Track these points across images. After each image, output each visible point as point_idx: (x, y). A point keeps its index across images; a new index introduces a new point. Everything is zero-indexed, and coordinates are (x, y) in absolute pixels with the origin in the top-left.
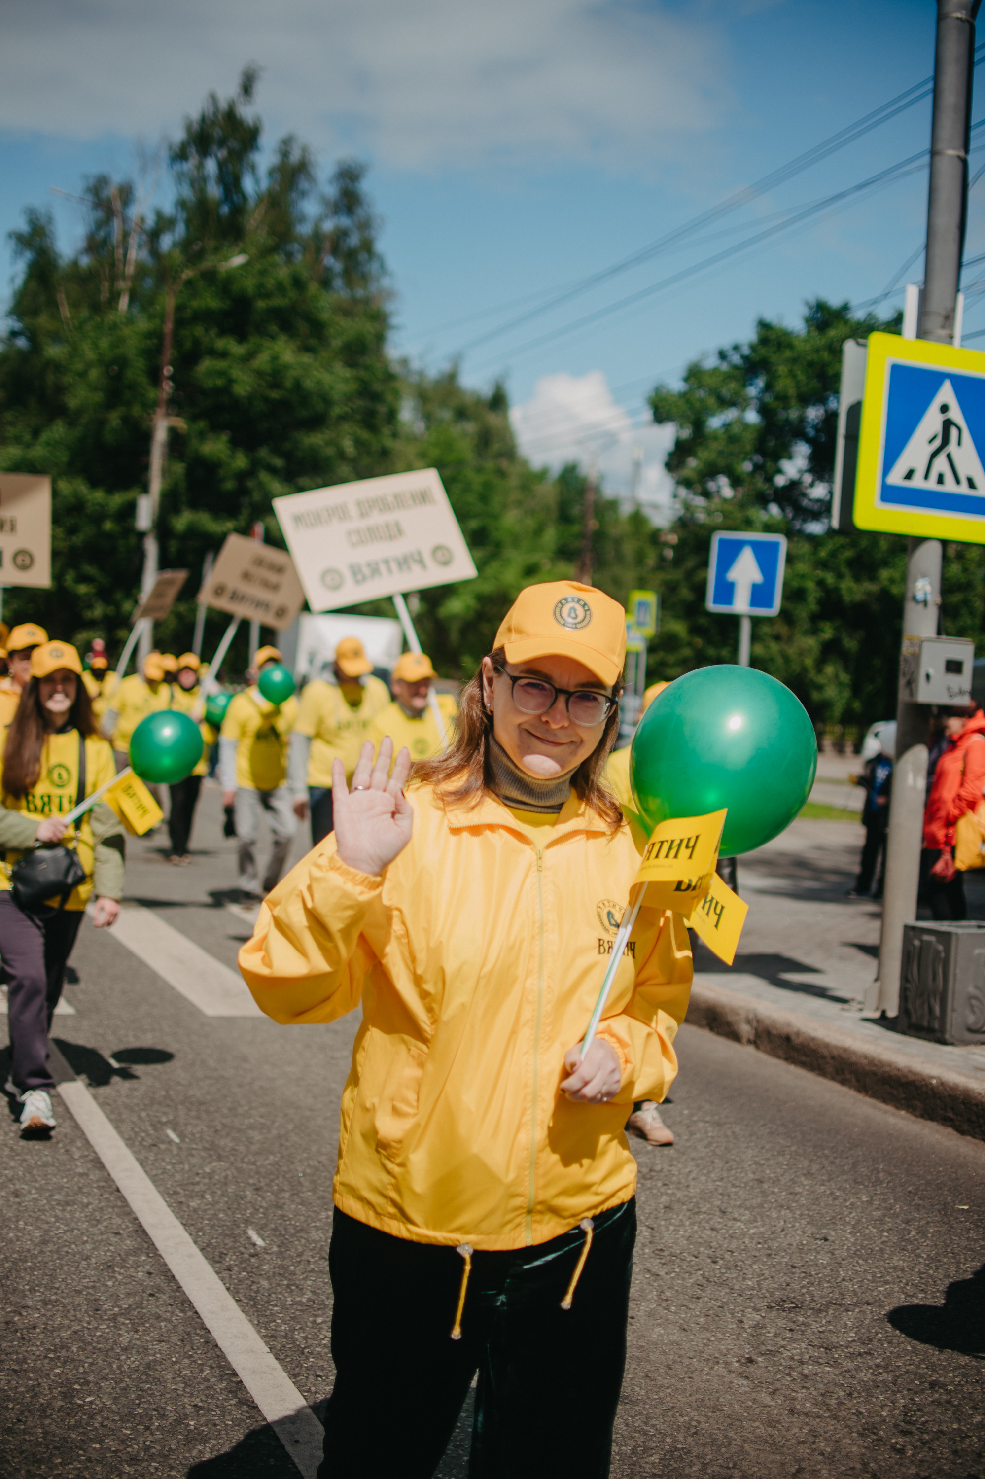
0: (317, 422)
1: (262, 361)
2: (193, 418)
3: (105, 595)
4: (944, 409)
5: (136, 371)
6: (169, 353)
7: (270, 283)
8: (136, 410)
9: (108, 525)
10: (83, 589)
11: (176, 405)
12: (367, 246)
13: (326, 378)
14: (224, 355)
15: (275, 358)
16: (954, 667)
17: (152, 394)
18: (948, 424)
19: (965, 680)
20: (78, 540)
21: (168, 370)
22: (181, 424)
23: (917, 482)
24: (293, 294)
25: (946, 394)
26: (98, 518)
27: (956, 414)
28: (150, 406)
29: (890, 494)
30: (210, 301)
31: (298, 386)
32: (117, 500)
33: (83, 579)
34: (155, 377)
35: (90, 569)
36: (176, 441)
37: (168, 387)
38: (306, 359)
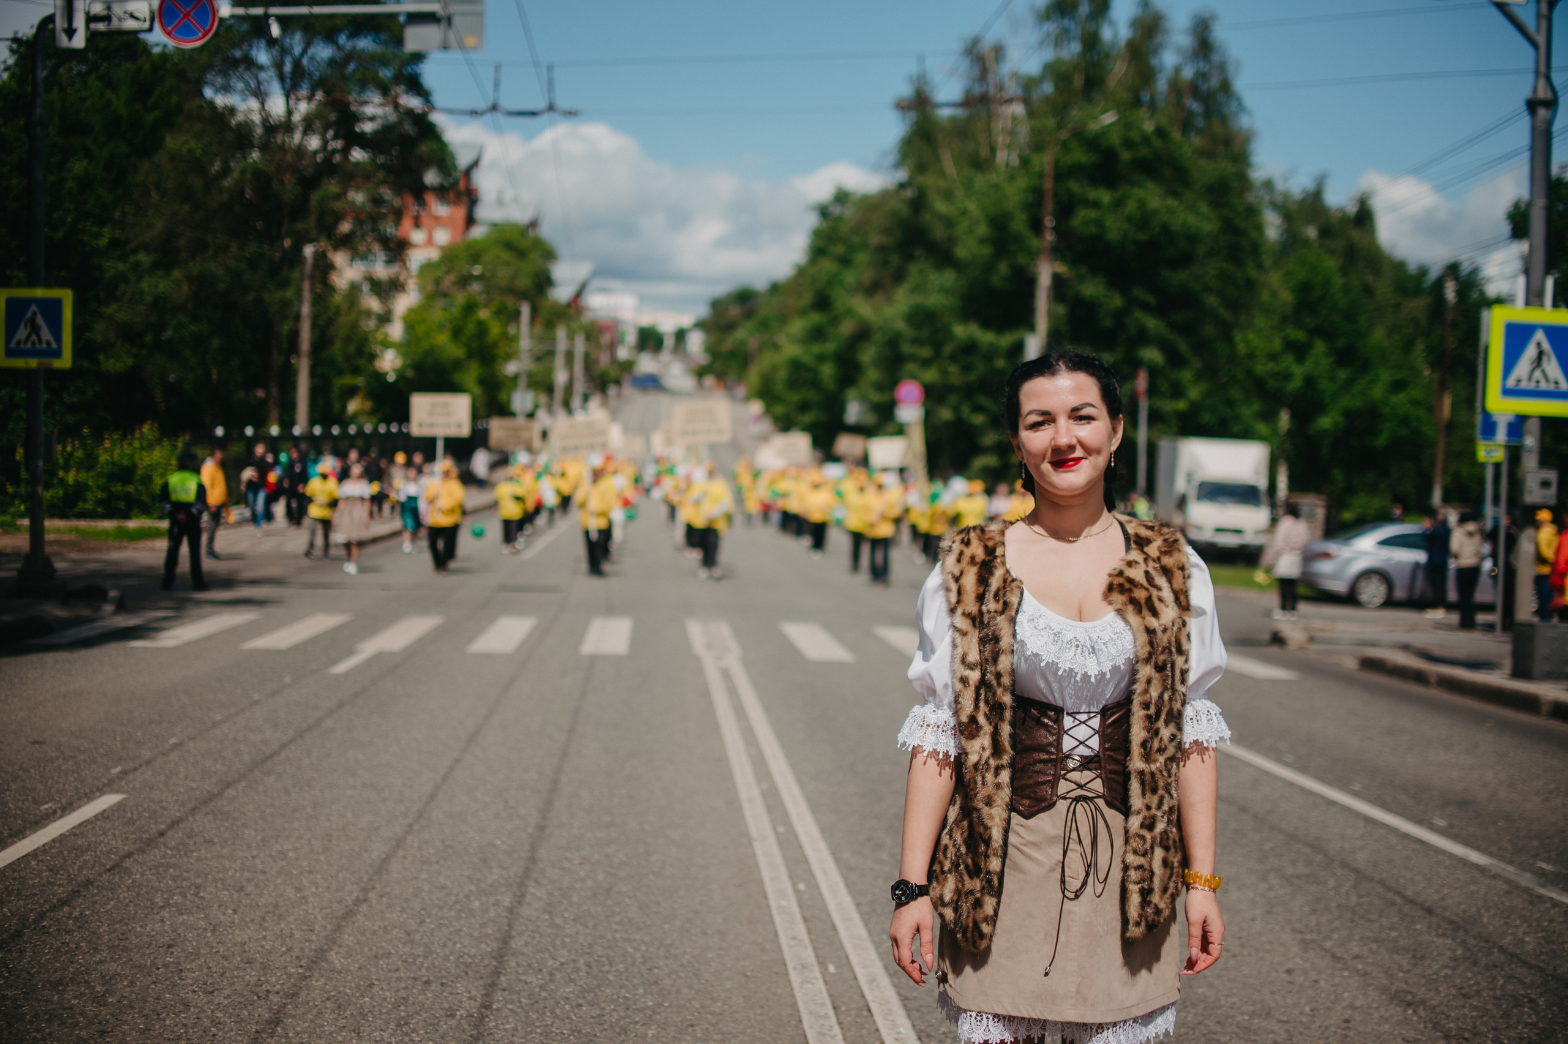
0: (1184, 260)
1: (1131, 207)
2: (1074, 263)
3: (995, 422)
4: (1539, 345)
5: (1019, 224)
6: (1049, 205)
7: (1135, 136)
8: (1021, 259)
9: (1001, 363)
10: (979, 419)
11: (1057, 252)
12: (1226, 87)
13: (1191, 219)
14: (1095, 205)
15: (1142, 204)
16: (1545, 484)
17: (1034, 243)
18: (1541, 354)
19: (1552, 491)
20: (972, 377)
21: (1049, 222)
22: (1062, 268)
23: (1524, 385)
24: (1157, 143)
25: (1540, 336)
26: (990, 355)
27: (1546, 346)
28: (1033, 255)
29: (1507, 392)
30: (1080, 156)
31: (1165, 228)
32: (1006, 340)
33: (978, 409)
34: (1037, 226)
35: (984, 401)
36: (1059, 284)
37: (1049, 237)
38: (1171, 202)
